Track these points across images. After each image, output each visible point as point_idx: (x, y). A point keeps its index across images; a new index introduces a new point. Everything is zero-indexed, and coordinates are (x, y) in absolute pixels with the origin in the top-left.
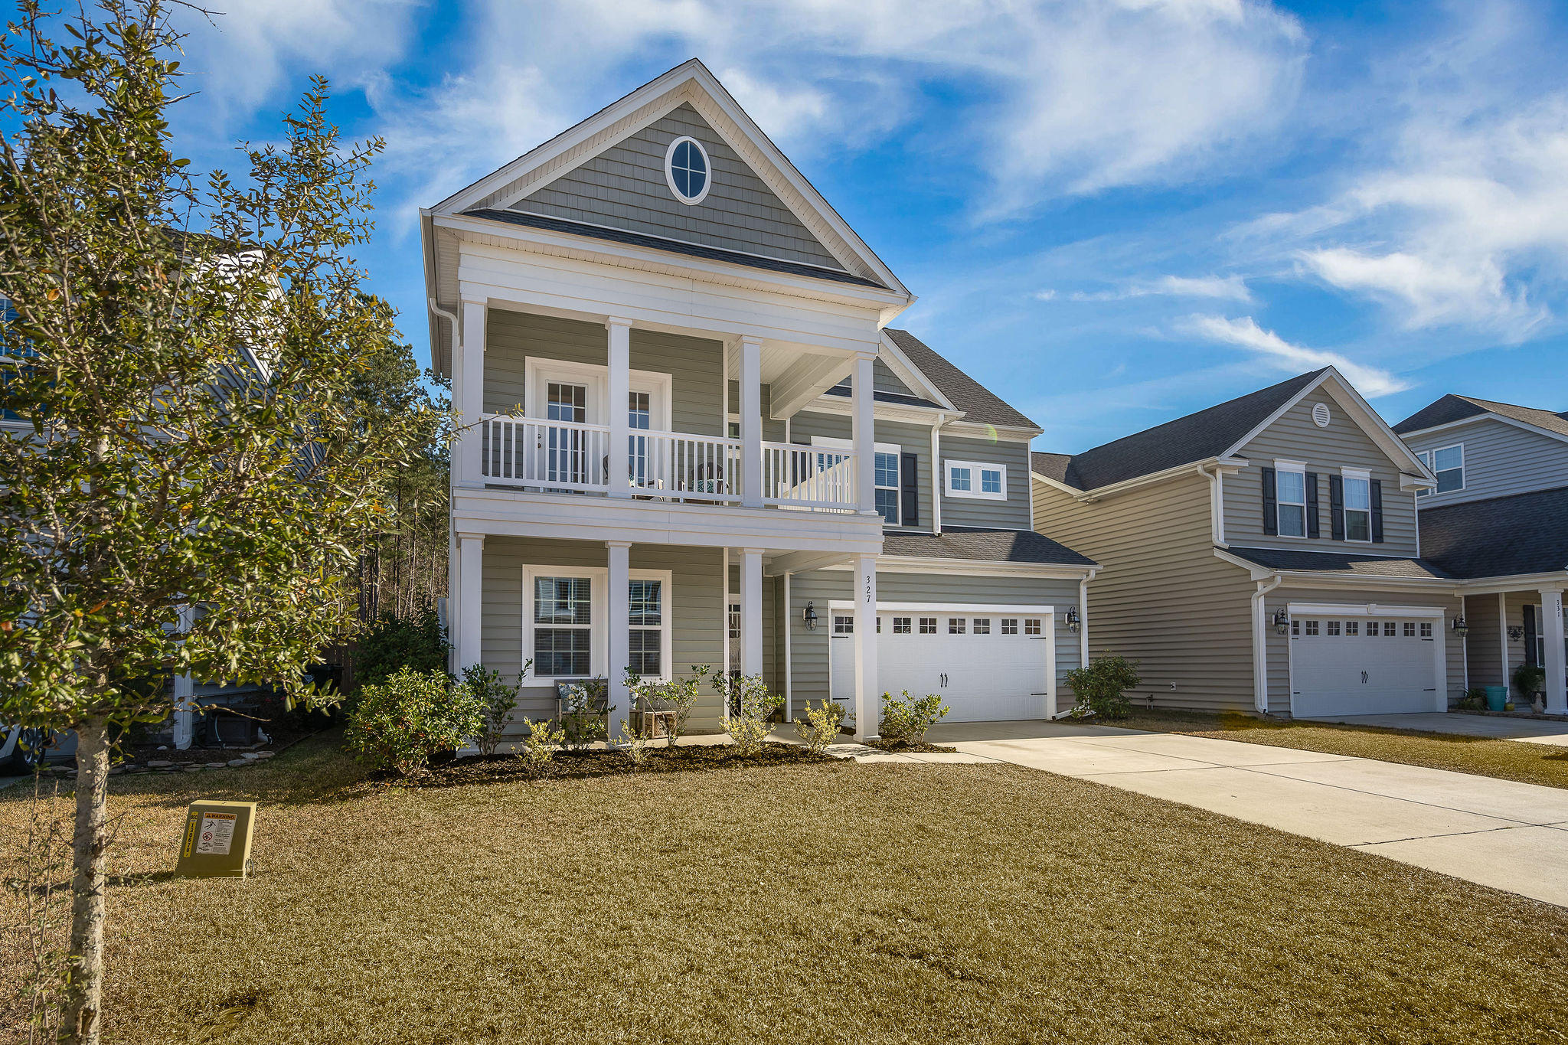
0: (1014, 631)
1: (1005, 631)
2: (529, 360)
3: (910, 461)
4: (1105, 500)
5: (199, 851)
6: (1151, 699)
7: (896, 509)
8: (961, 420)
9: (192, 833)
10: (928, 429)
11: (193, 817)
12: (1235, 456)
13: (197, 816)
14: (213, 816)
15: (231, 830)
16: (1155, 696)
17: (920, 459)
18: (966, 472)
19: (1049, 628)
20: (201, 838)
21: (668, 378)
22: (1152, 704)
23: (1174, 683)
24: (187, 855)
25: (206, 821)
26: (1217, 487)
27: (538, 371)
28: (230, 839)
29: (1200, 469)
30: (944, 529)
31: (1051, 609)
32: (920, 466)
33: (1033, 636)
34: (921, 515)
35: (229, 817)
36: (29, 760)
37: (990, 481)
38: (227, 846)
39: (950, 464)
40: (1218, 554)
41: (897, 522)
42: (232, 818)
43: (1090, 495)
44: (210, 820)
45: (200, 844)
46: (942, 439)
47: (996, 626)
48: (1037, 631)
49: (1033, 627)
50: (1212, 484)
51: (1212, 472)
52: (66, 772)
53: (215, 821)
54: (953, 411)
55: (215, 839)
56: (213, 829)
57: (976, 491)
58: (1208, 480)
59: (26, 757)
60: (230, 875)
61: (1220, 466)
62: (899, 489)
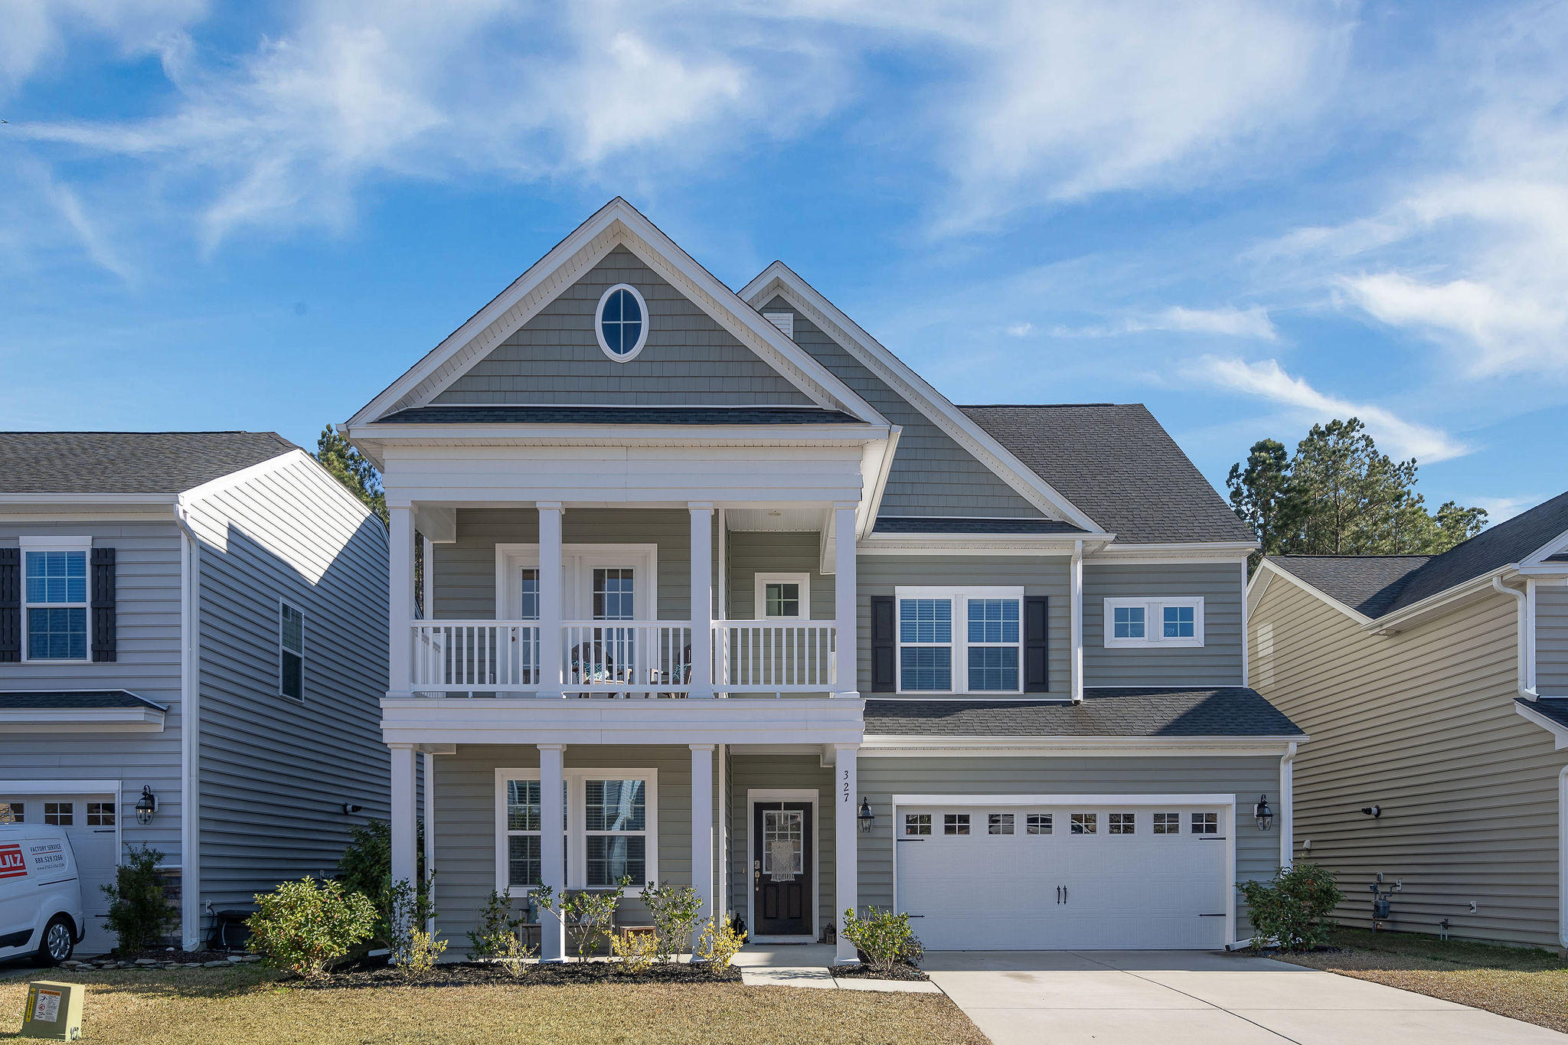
0: (1174, 829)
1: (1159, 830)
2: (500, 548)
3: (1037, 608)
4: (1406, 631)
5: (36, 1018)
6: (1446, 925)
7: (1017, 672)
8: (1113, 542)
9: (32, 1005)
10: (1066, 562)
11: (32, 992)
12: (1553, 558)
13: (34, 992)
14: (46, 992)
15: (57, 1004)
16: (1452, 921)
17: (1052, 602)
18: (1138, 613)
19: (1228, 825)
20: (37, 1008)
21: (652, 549)
22: (1447, 933)
23: (1473, 903)
24: (28, 1020)
25: (41, 996)
26: (1527, 608)
27: (509, 559)
28: (57, 1011)
29: (1495, 582)
30: (1088, 694)
31: (1230, 799)
32: (1053, 613)
33: (1205, 835)
34: (1053, 677)
35: (56, 994)
36: (56, 955)
37: (1177, 622)
38: (55, 1015)
39: (1111, 604)
40: (1521, 710)
41: (1016, 688)
42: (58, 994)
43: (1381, 625)
44: (43, 995)
45: (37, 1013)
46: (1086, 570)
47: (1144, 824)
48: (1212, 829)
49: (1205, 824)
50: (1520, 604)
51: (1521, 586)
52: (76, 965)
53: (47, 996)
54: (1099, 535)
55: (47, 1013)
56: (45, 1002)
57: (1154, 637)
58: (1514, 599)
59: (52, 952)
60: (56, 1037)
61: (1531, 577)
62: (1020, 645)
